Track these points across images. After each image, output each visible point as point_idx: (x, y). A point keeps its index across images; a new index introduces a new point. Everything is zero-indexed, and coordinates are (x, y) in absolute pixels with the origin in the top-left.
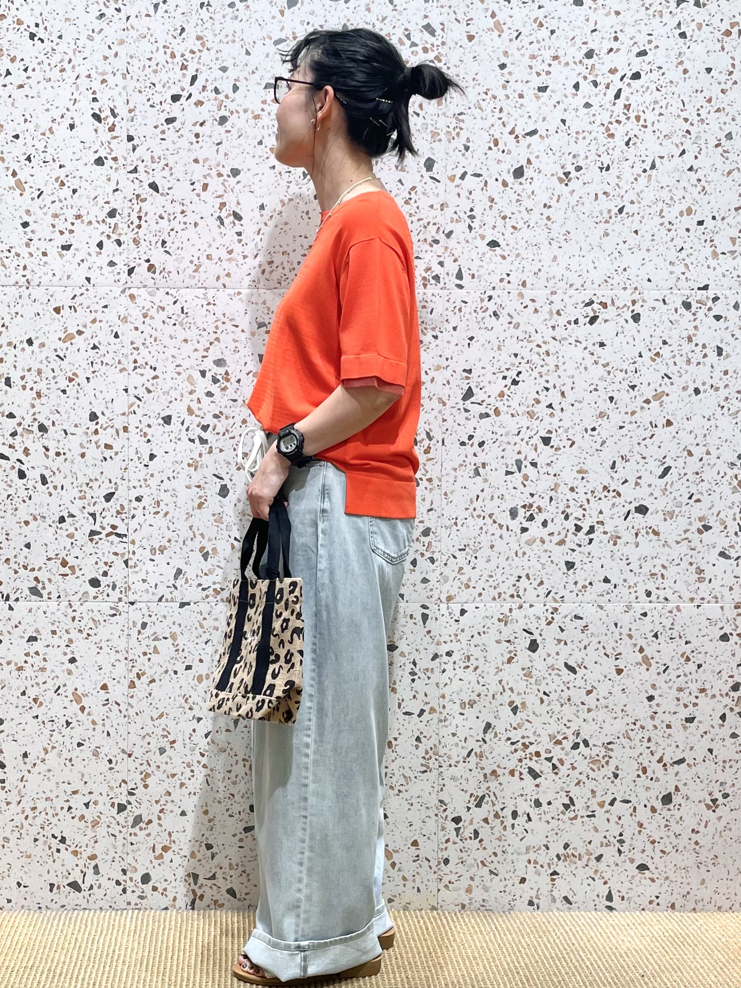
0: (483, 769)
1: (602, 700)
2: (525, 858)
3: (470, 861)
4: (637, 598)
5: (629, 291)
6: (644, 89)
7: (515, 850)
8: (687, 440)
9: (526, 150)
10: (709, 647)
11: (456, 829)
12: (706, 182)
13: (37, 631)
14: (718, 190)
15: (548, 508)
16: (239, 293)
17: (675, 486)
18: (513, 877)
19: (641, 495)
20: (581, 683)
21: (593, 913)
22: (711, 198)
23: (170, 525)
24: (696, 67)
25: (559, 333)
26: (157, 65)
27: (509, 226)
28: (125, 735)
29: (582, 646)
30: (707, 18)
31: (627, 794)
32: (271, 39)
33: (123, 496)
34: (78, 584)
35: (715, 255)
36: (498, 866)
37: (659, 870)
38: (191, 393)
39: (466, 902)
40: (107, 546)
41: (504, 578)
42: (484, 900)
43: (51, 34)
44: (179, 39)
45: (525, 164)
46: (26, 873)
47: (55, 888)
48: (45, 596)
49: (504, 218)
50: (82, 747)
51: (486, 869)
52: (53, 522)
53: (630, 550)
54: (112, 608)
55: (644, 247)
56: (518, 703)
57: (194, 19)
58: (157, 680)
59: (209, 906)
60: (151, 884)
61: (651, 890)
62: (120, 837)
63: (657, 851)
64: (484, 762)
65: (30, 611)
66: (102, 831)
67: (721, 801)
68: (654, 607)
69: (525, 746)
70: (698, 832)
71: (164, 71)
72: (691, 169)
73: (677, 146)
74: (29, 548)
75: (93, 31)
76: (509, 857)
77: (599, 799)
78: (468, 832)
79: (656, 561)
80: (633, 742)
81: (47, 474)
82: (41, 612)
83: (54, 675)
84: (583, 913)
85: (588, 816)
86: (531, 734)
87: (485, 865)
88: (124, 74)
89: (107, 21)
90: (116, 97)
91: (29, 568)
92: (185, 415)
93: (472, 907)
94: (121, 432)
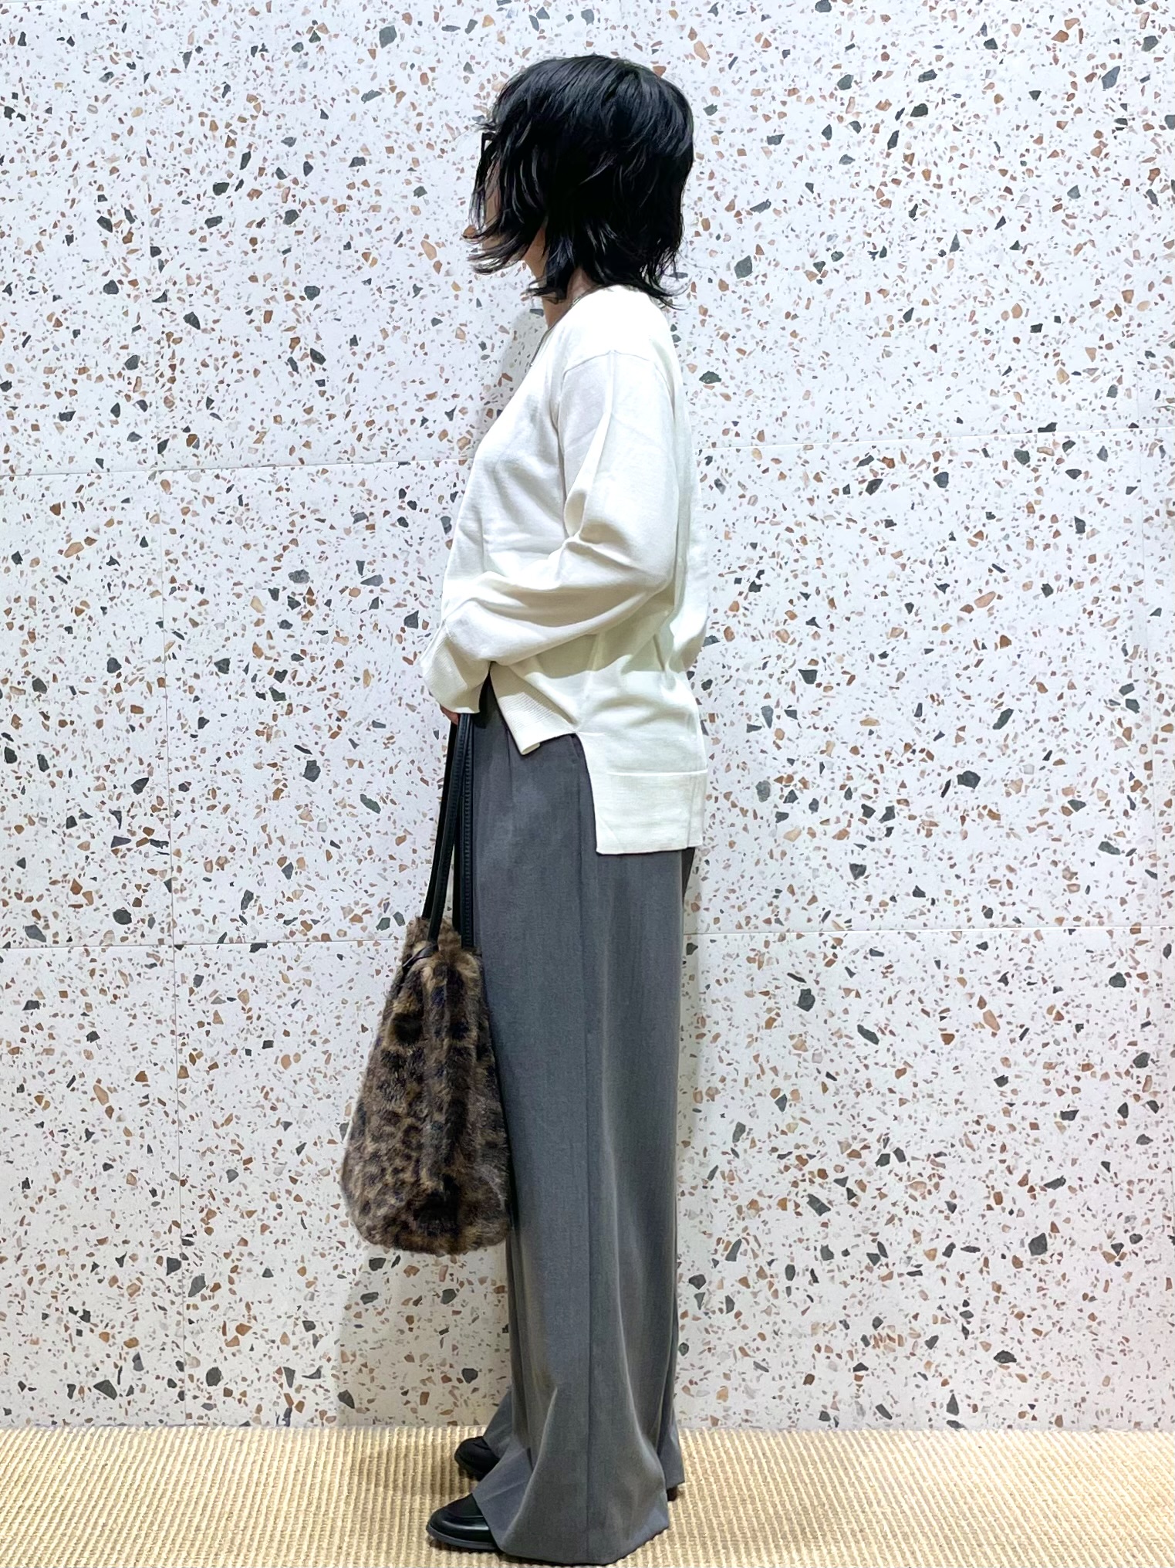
0: (735, 1198)
1: (921, 1084)
2: (811, 1343)
3: (721, 1347)
4: (969, 920)
5: (927, 440)
6: (934, 130)
7: (795, 1330)
8: (1037, 667)
9: (754, 233)
10: (1093, 996)
11: (696, 1296)
12: (1042, 264)
13: (39, 993)
14: (1061, 277)
15: (817, 782)
16: (325, 471)
17: (1021, 741)
18: (793, 1372)
19: (968, 757)
20: (887, 1058)
21: (927, 1432)
22: (1052, 289)
23: (233, 824)
24: (1014, 89)
25: (820, 508)
26: (191, 142)
27: (732, 349)
28: (175, 1151)
29: (884, 998)
30: (1028, 16)
31: (972, 1238)
32: (358, 92)
33: (161, 782)
34: (97, 920)
35: (1063, 376)
36: (769, 1356)
37: (1033, 1362)
38: (258, 623)
39: (719, 1415)
40: (139, 861)
41: (753, 893)
42: (747, 1412)
43: (35, 107)
44: (222, 102)
45: (752, 252)
46: (32, 1368)
47: (76, 1392)
48: (50, 939)
49: (725, 337)
50: (110, 1171)
51: (749, 1361)
52: (59, 826)
53: (954, 844)
54: (148, 955)
55: (949, 368)
56: (786, 1091)
57: (243, 72)
58: (221, 1065)
59: (312, 1421)
60: (221, 1385)
61: (1023, 1395)
62: (172, 1310)
63: (1028, 1329)
64: (736, 1188)
65: (28, 962)
66: (144, 1300)
67: (1128, 1247)
68: (999, 936)
69: (802, 1161)
70: (1093, 1299)
71: (201, 149)
72: (1016, 246)
73: (992, 212)
74: (23, 866)
75: (96, 99)
76: (786, 1342)
77: (926, 1245)
78: (716, 1300)
79: (996, 860)
80: (978, 1153)
81: (47, 754)
82: (43, 962)
83: (65, 1059)
84: (910, 1433)
85: (910, 1274)
86: (809, 1141)
87: (746, 1355)
88: (143, 158)
89: (116, 83)
90: (132, 191)
91: (24, 897)
92: (249, 657)
93: (730, 1423)
94: (155, 687)
